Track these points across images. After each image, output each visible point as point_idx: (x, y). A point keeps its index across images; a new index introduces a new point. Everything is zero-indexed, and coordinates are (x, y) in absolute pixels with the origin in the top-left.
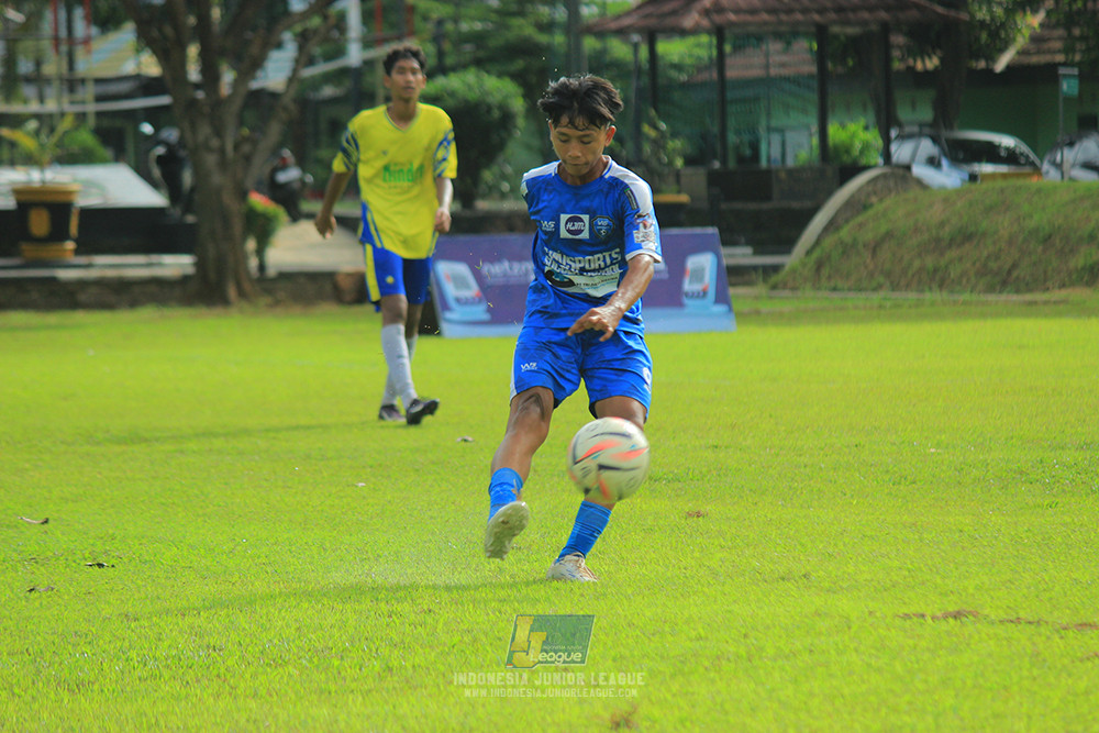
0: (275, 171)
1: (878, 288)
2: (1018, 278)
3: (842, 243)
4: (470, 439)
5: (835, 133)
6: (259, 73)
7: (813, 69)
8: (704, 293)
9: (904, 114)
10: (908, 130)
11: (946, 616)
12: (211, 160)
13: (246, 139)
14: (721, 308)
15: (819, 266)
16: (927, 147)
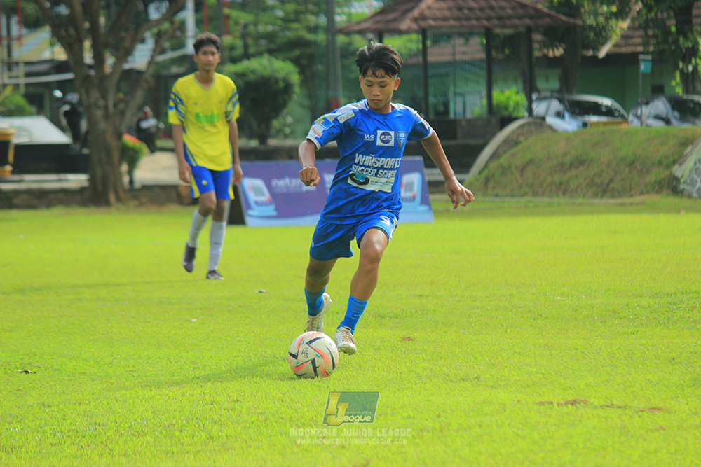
0: (140, 120)
1: (525, 194)
2: (613, 188)
3: (501, 166)
4: (264, 291)
5: (497, 96)
6: (130, 58)
7: (483, 55)
8: (414, 198)
9: (541, 84)
10: (543, 94)
11: (566, 403)
12: (99, 113)
13: (121, 100)
14: (424, 208)
15: (487, 180)
16: (556, 105)
